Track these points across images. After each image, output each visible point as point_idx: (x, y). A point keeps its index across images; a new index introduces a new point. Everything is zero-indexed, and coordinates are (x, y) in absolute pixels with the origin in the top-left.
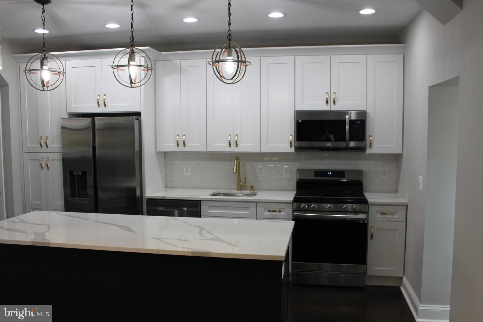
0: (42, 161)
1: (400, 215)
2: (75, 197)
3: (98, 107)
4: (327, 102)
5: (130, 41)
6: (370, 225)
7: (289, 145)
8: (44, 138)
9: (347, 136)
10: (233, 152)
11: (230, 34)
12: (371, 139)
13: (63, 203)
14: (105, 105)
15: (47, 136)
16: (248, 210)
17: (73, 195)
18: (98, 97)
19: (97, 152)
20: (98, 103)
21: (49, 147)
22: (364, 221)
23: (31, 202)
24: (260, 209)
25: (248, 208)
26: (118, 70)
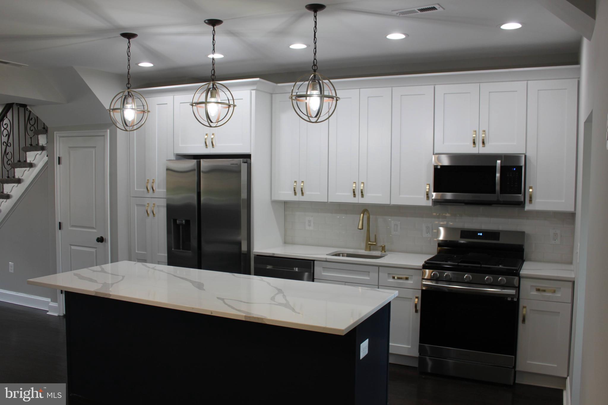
0: (148, 206)
1: (564, 293)
2: (179, 249)
3: (205, 148)
4: (474, 143)
5: (211, 75)
6: (522, 303)
7: (426, 196)
8: (151, 181)
9: (498, 188)
10: (358, 203)
11: (315, 64)
12: (531, 192)
13: (166, 255)
14: (213, 145)
15: (153, 180)
16: (369, 275)
17: (177, 247)
18: (206, 137)
19: (202, 199)
20: (206, 143)
21: (155, 191)
22: (512, 298)
23: (136, 252)
24: (383, 275)
25: (369, 272)
26: (198, 108)
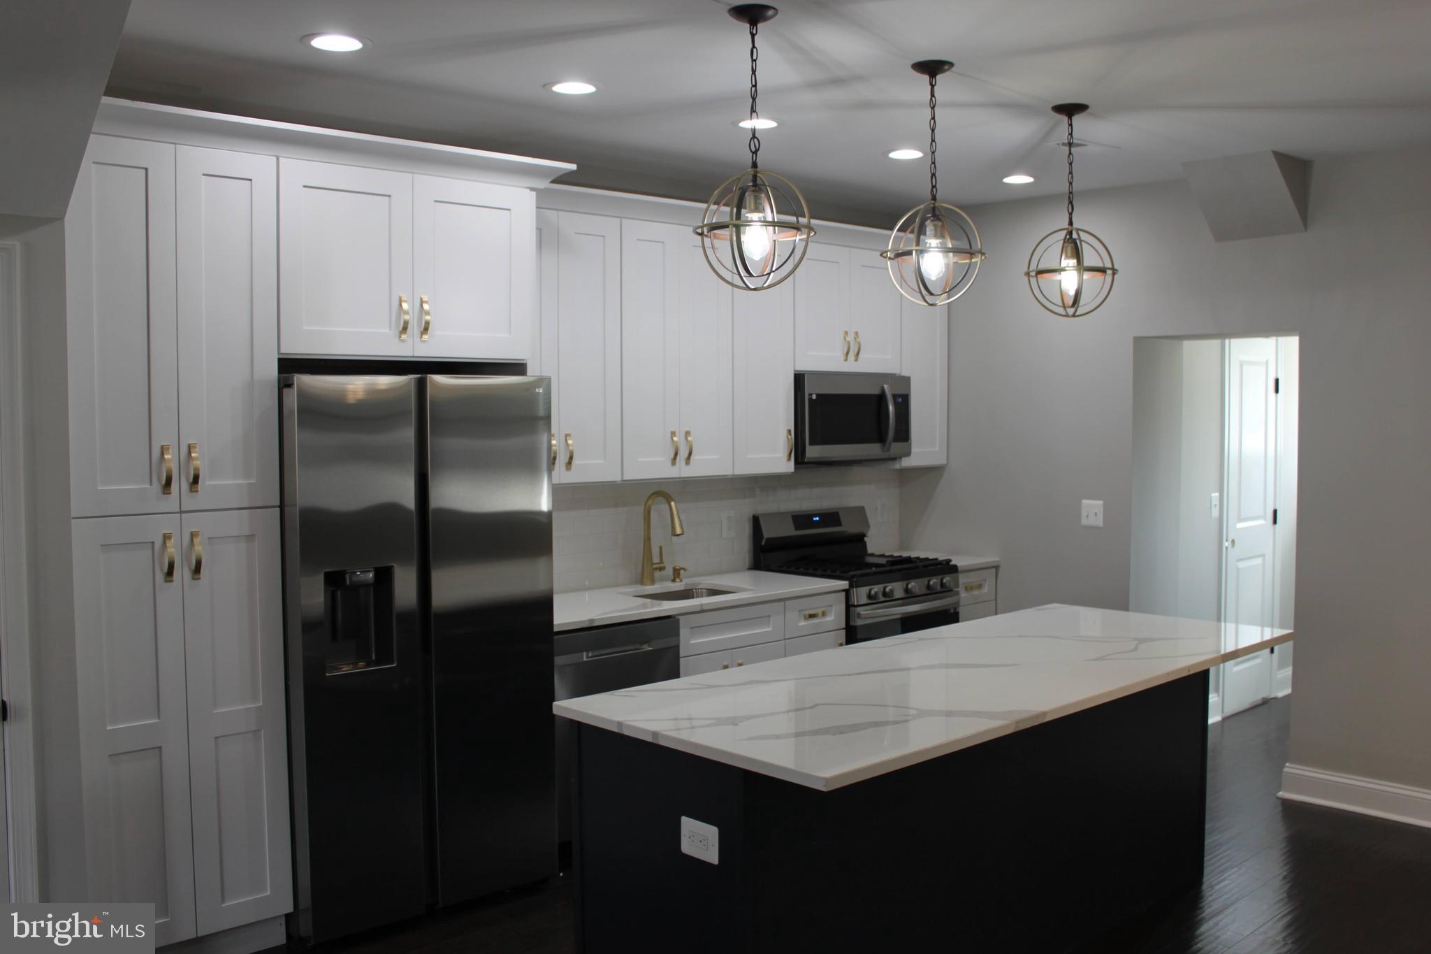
1: (989, 588)
3: (397, 339)
4: (848, 354)
7: (787, 454)
8: (178, 452)
9: (892, 432)
10: (679, 478)
14: (423, 333)
16: (769, 623)
18: (405, 306)
19: (432, 495)
20: (407, 324)
21: (198, 487)
22: (955, 609)
23: (110, 727)
25: (770, 616)
